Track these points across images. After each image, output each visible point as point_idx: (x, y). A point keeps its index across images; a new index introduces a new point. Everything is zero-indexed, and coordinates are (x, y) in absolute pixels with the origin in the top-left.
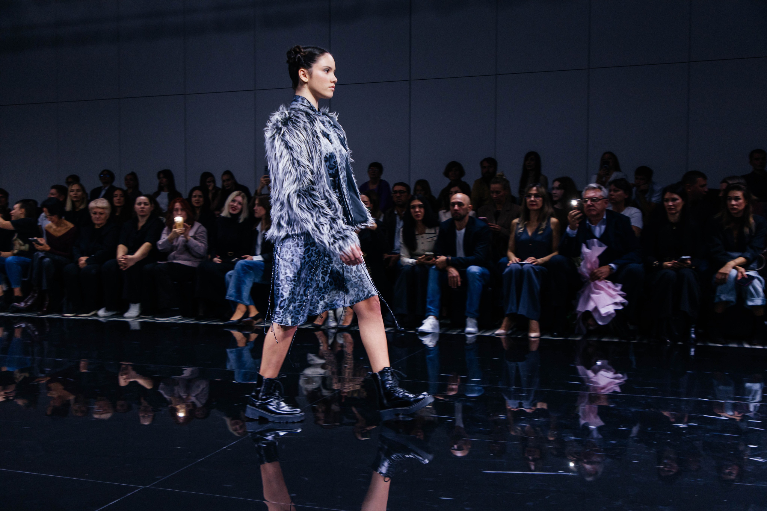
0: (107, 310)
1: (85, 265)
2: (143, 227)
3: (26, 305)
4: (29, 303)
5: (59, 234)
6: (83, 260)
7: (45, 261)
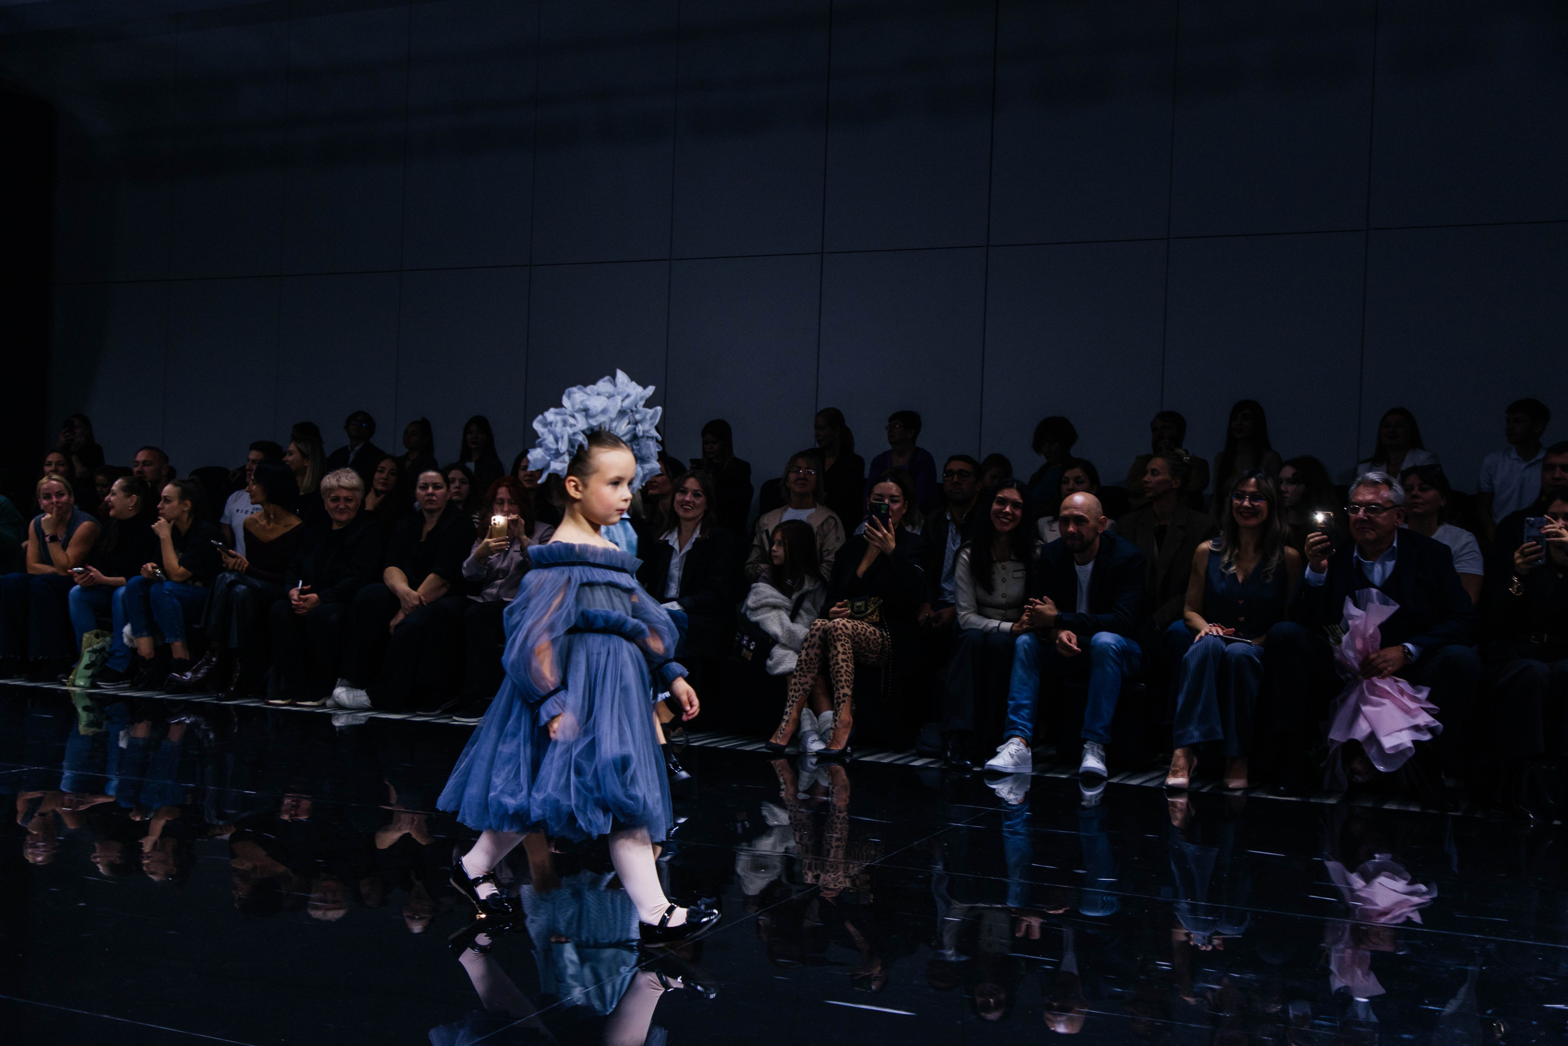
2: (433, 532)
3: (195, 676)
5: (270, 537)
7: (238, 590)
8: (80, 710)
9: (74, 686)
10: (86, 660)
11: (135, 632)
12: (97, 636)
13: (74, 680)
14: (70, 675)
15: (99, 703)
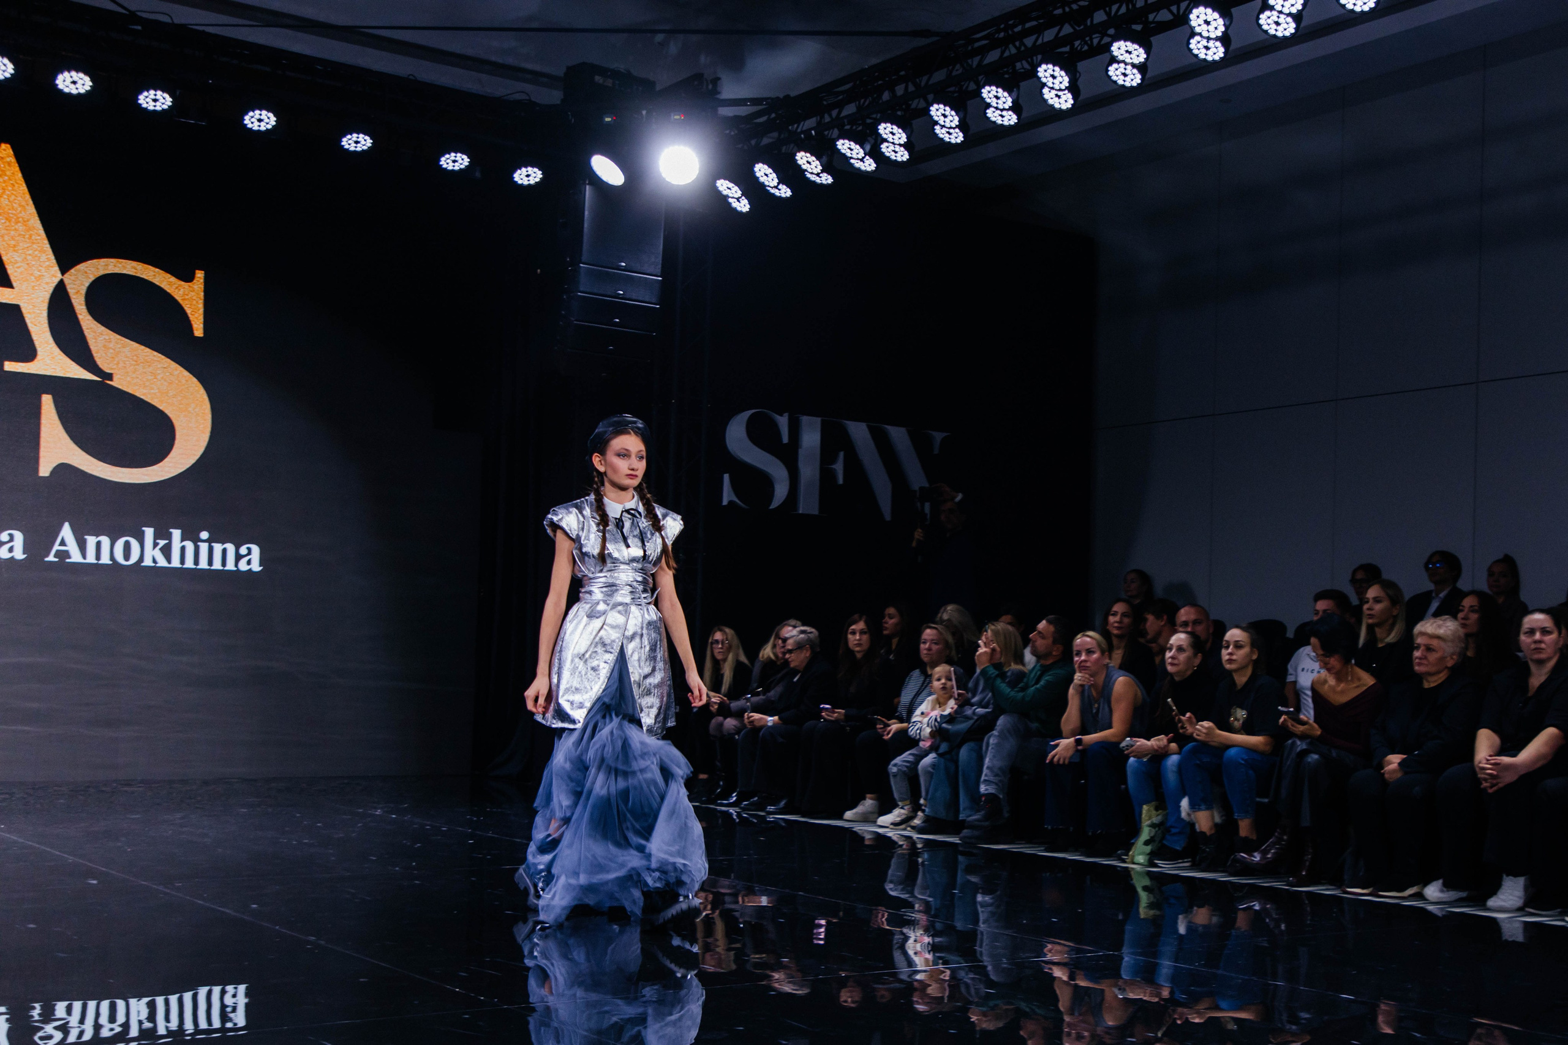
0: (1447, 886)
1: (1399, 775)
2: (1542, 686)
3: (1263, 857)
4: (1269, 856)
5: (1343, 699)
6: (1394, 760)
7: (1310, 760)
8: (1139, 890)
9: (1134, 863)
10: (1145, 834)
11: (1193, 806)
12: (1157, 809)
13: (1133, 856)
14: (1129, 850)
15: (1159, 881)
